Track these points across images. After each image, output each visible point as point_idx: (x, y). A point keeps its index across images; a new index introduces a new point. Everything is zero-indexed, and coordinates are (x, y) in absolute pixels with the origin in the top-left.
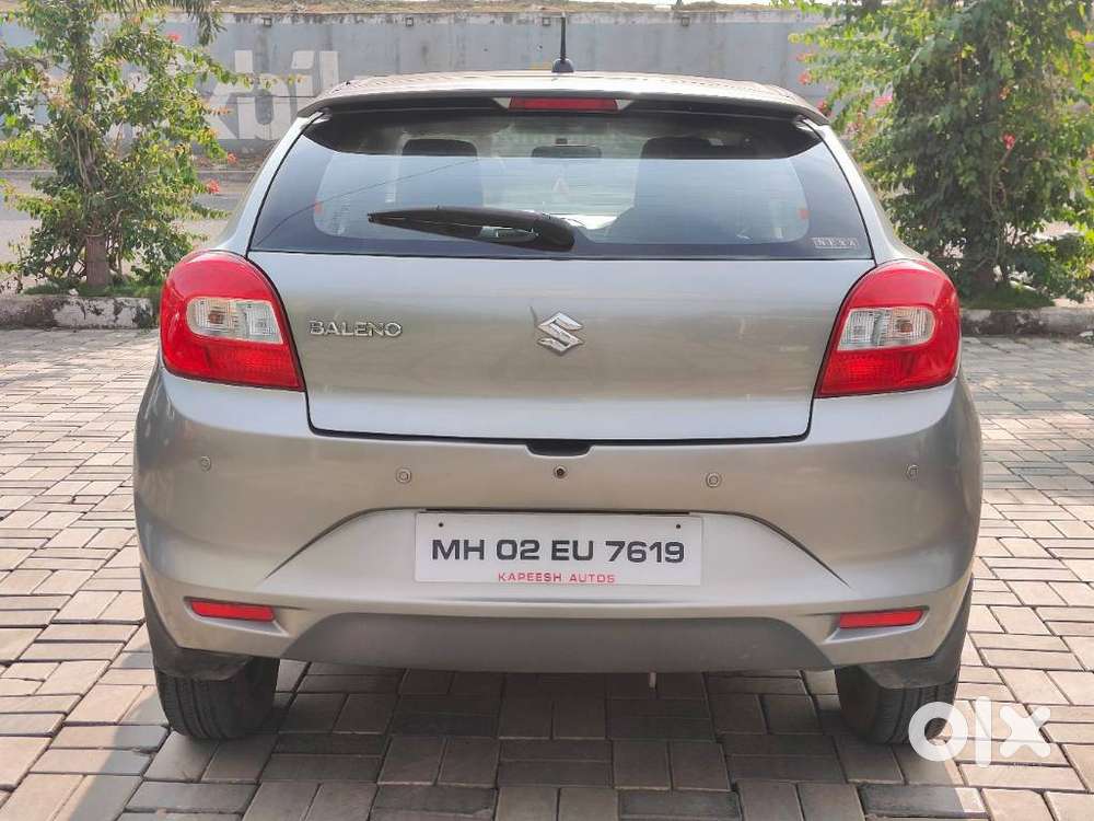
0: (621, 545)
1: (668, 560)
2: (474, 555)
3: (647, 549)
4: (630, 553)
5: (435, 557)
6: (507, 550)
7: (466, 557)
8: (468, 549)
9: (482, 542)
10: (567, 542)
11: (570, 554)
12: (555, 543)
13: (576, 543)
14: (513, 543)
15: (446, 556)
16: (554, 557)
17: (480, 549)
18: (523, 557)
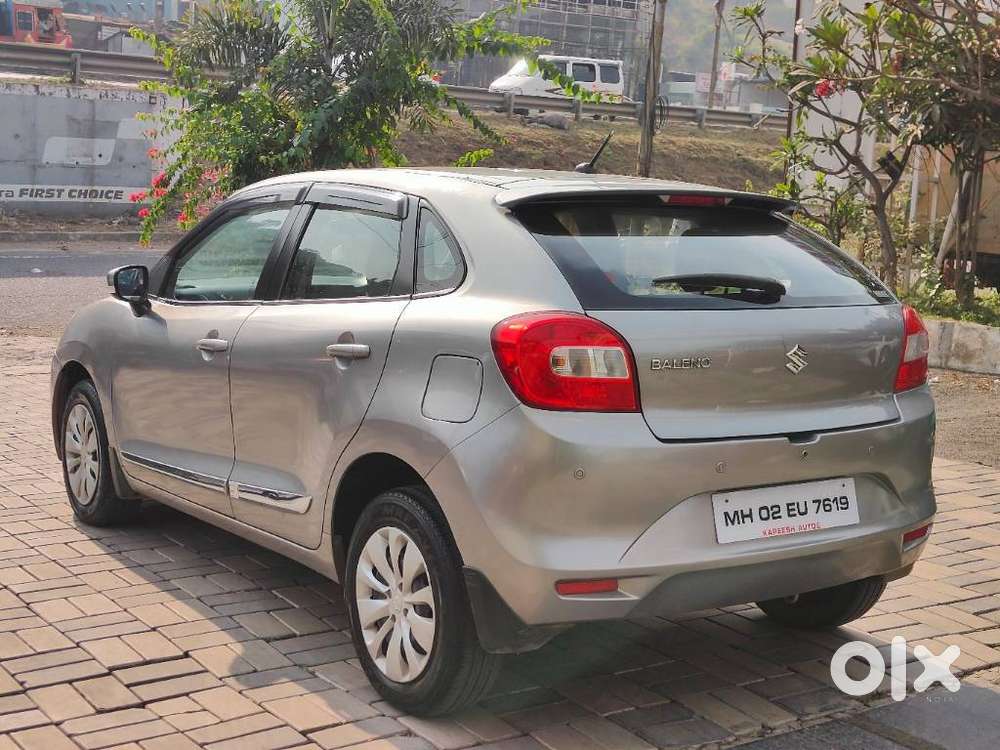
0: (818, 501)
1: (842, 508)
2: (747, 520)
3: (831, 503)
4: (824, 506)
5: (727, 524)
6: (764, 513)
7: (743, 522)
8: (744, 517)
9: (751, 510)
10: (793, 504)
11: (796, 512)
12: (788, 505)
13: (798, 504)
14: (766, 508)
15: (733, 523)
16: (789, 515)
17: (750, 515)
18: (774, 518)
